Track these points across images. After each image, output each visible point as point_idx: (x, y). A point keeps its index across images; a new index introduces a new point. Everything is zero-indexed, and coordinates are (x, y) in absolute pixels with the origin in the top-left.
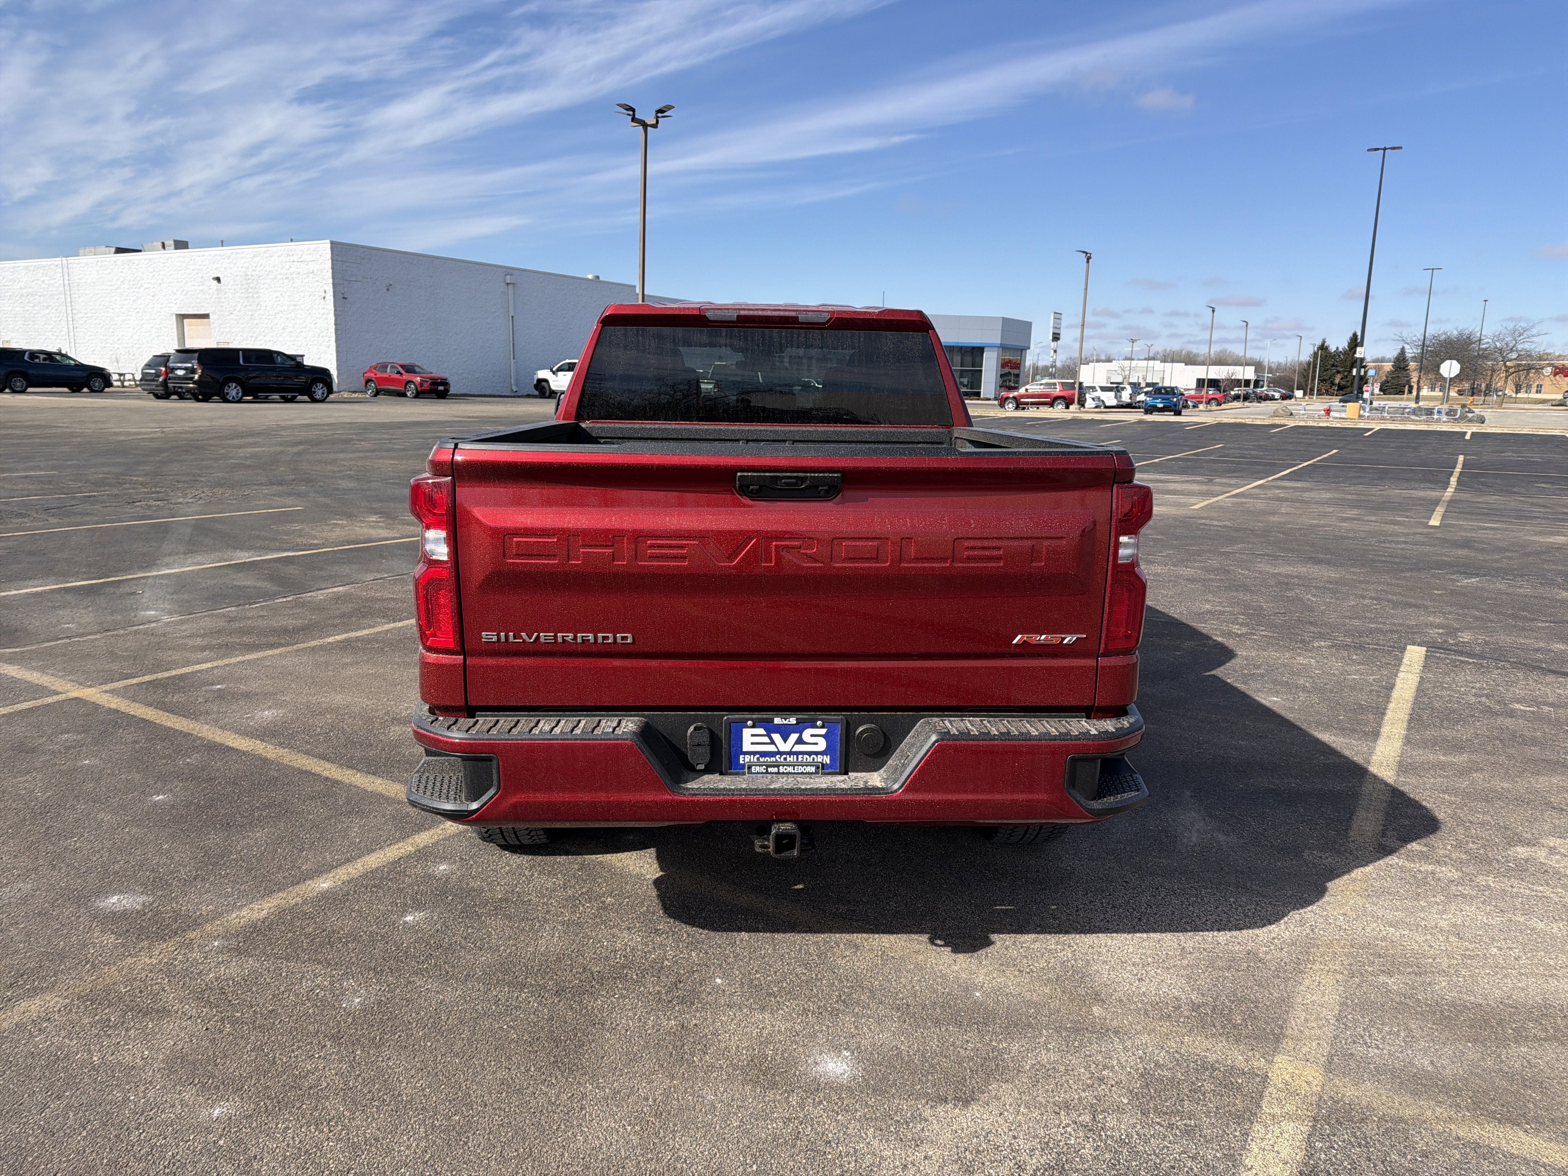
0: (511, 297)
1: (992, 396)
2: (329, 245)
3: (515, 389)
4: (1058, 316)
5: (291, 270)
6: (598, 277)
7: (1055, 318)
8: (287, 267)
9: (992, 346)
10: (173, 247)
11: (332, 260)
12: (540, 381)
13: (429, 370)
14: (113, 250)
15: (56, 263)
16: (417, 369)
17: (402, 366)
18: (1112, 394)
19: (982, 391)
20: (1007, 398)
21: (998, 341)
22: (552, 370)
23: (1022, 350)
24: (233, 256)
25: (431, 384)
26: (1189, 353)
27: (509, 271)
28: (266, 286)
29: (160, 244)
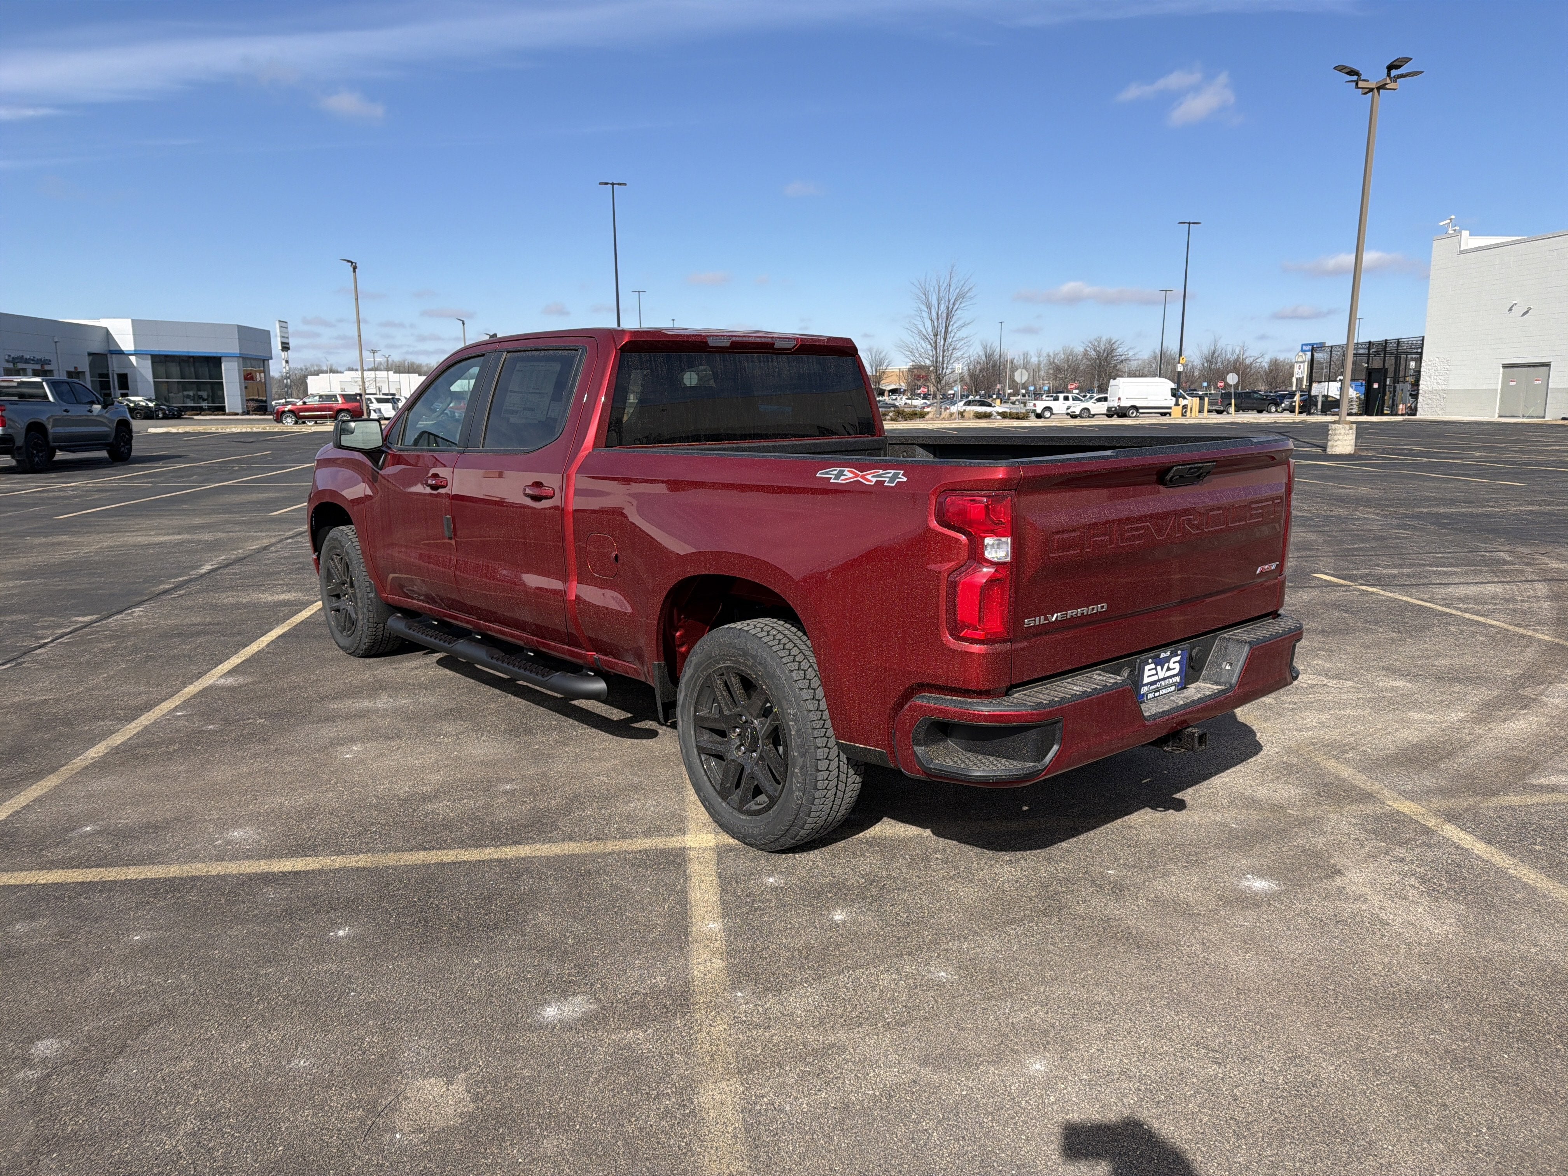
1: (240, 411)
4: (284, 325)
7: (281, 327)
9: (230, 356)
18: (390, 405)
19: (226, 405)
20: (284, 412)
21: (236, 350)
23: (264, 361)
26: (412, 364)
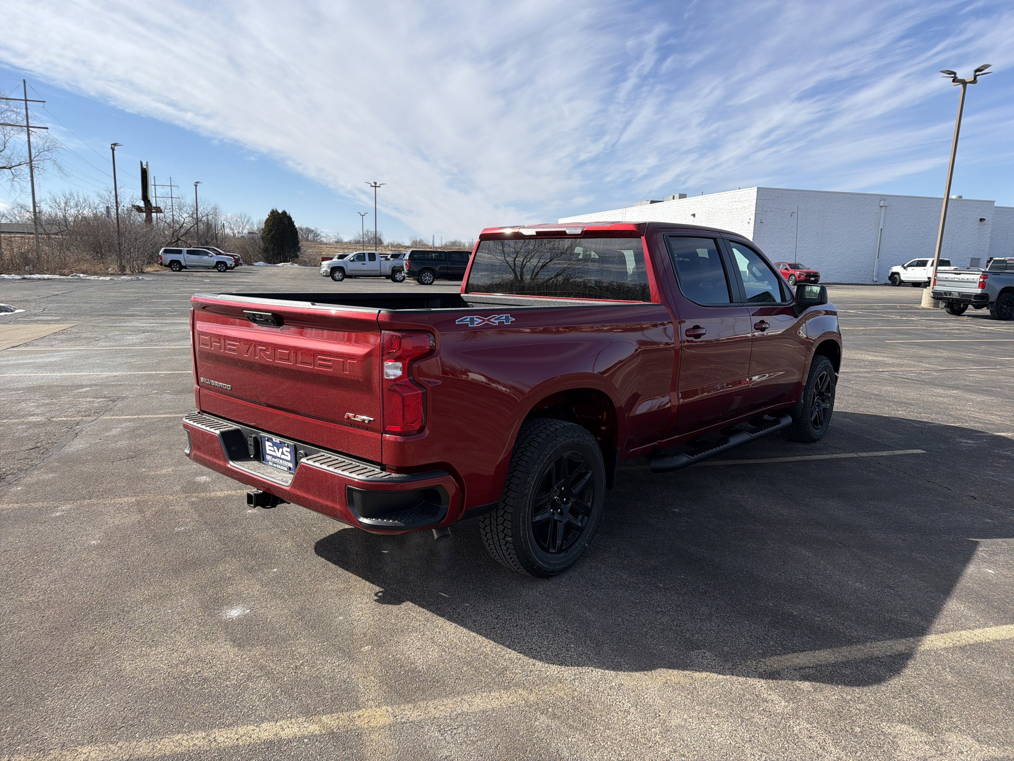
0: (882, 215)
2: (756, 190)
3: (875, 279)
5: (733, 207)
6: (961, 197)
8: (731, 205)
10: (678, 198)
11: (757, 199)
12: (893, 274)
13: (808, 266)
14: (649, 202)
15: (620, 211)
16: (800, 267)
17: (789, 265)
22: (903, 266)
24: (704, 200)
25: (806, 276)
27: (883, 197)
28: (718, 217)
29: (672, 197)
